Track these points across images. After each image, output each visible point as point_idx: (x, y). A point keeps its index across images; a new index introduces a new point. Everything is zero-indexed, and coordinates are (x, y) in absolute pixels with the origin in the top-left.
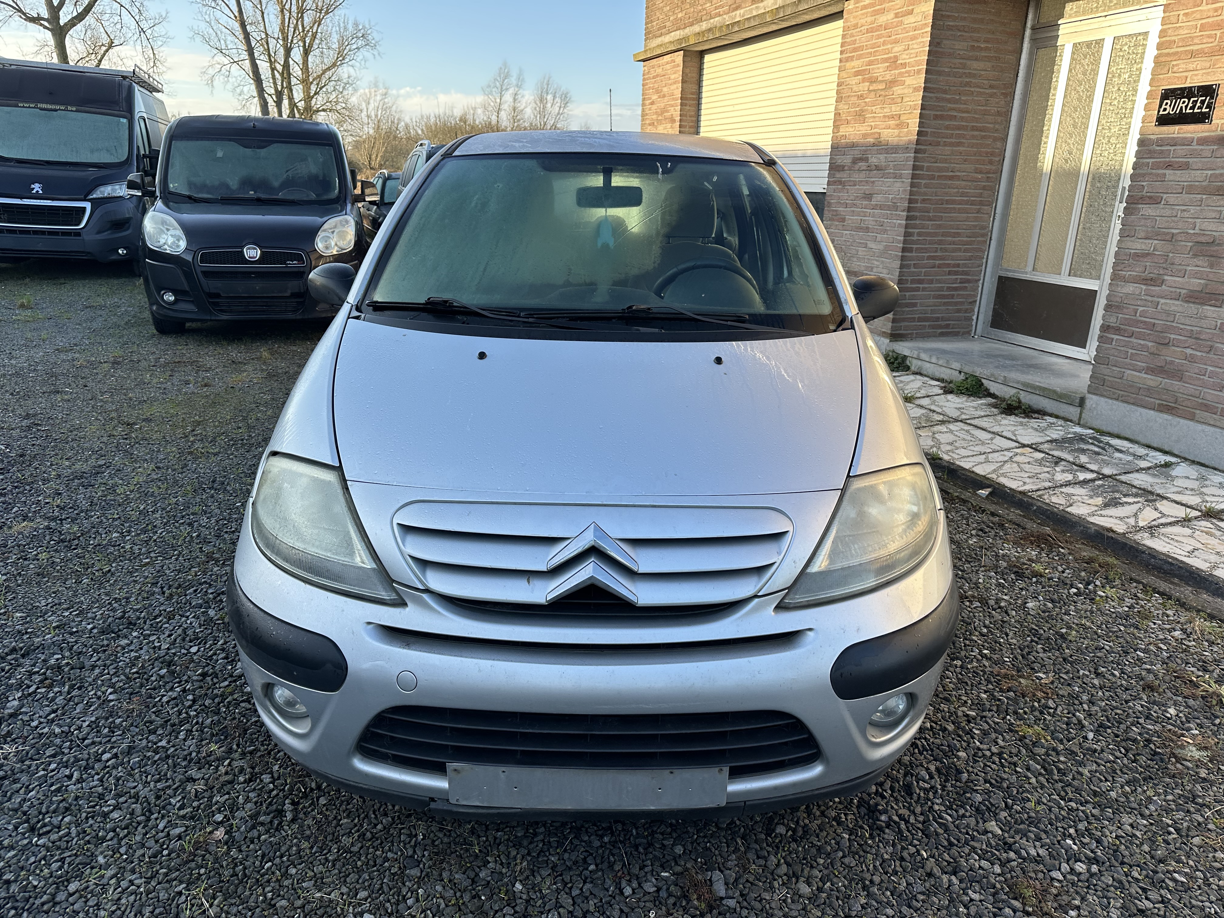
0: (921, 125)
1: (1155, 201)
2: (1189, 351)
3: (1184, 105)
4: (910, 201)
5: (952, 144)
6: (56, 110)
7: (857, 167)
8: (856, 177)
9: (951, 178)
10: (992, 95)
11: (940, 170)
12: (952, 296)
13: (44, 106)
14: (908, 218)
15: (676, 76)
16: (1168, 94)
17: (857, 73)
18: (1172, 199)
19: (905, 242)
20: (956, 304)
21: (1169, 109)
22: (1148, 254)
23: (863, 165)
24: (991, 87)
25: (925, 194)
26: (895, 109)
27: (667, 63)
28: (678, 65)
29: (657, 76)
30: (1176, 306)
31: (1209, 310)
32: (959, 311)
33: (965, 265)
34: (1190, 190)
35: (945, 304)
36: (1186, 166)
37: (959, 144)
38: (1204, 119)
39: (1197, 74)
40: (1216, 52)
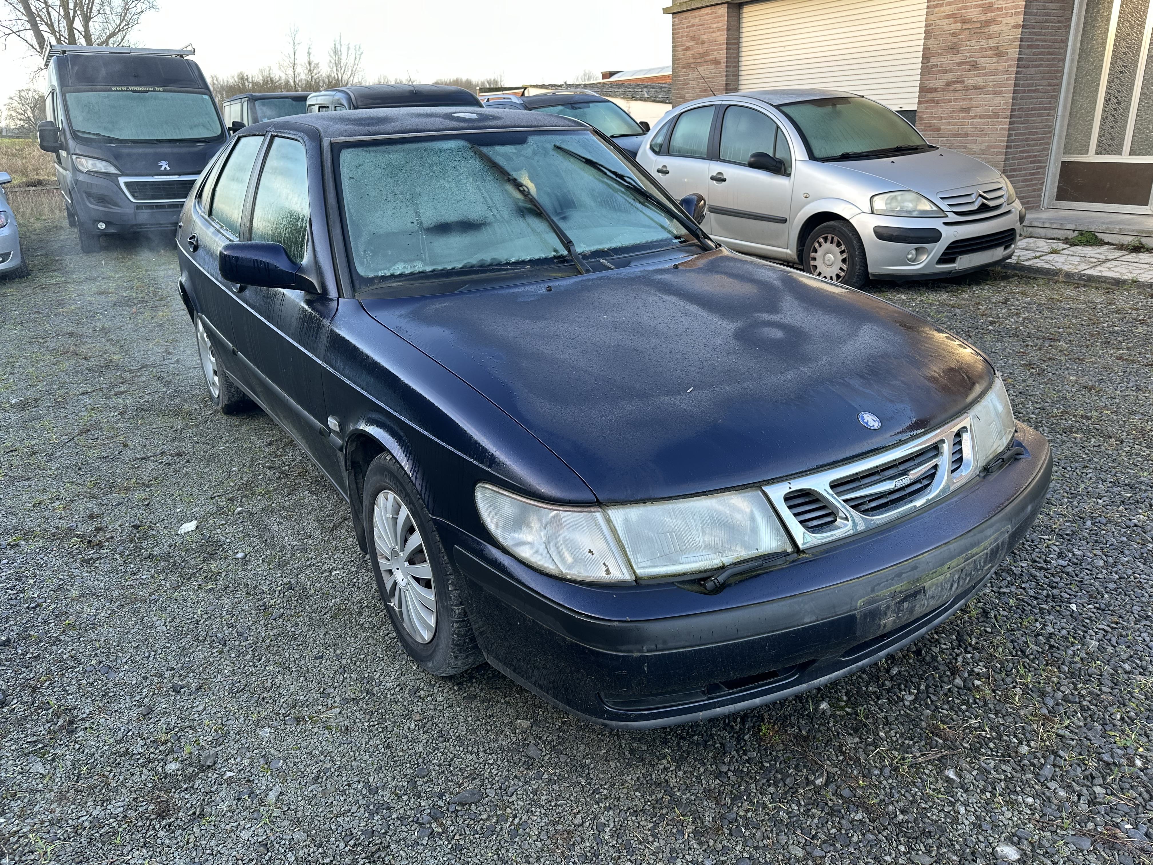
0: (1020, 53)
4: (1012, 110)
5: (1036, 66)
6: (146, 92)
7: (951, 88)
8: (950, 96)
9: (1034, 91)
10: (1059, 28)
11: (1029, 85)
12: (1031, 180)
13: (135, 88)
14: (1011, 123)
15: (720, 25)
17: (947, 17)
19: (1008, 141)
20: (1033, 185)
23: (958, 86)
24: (1059, 22)
25: (1020, 105)
26: (992, 43)
27: (707, 14)
28: (721, 16)
29: (693, 26)
32: (1034, 190)
33: (1039, 156)
35: (1027, 186)
37: (1040, 66)
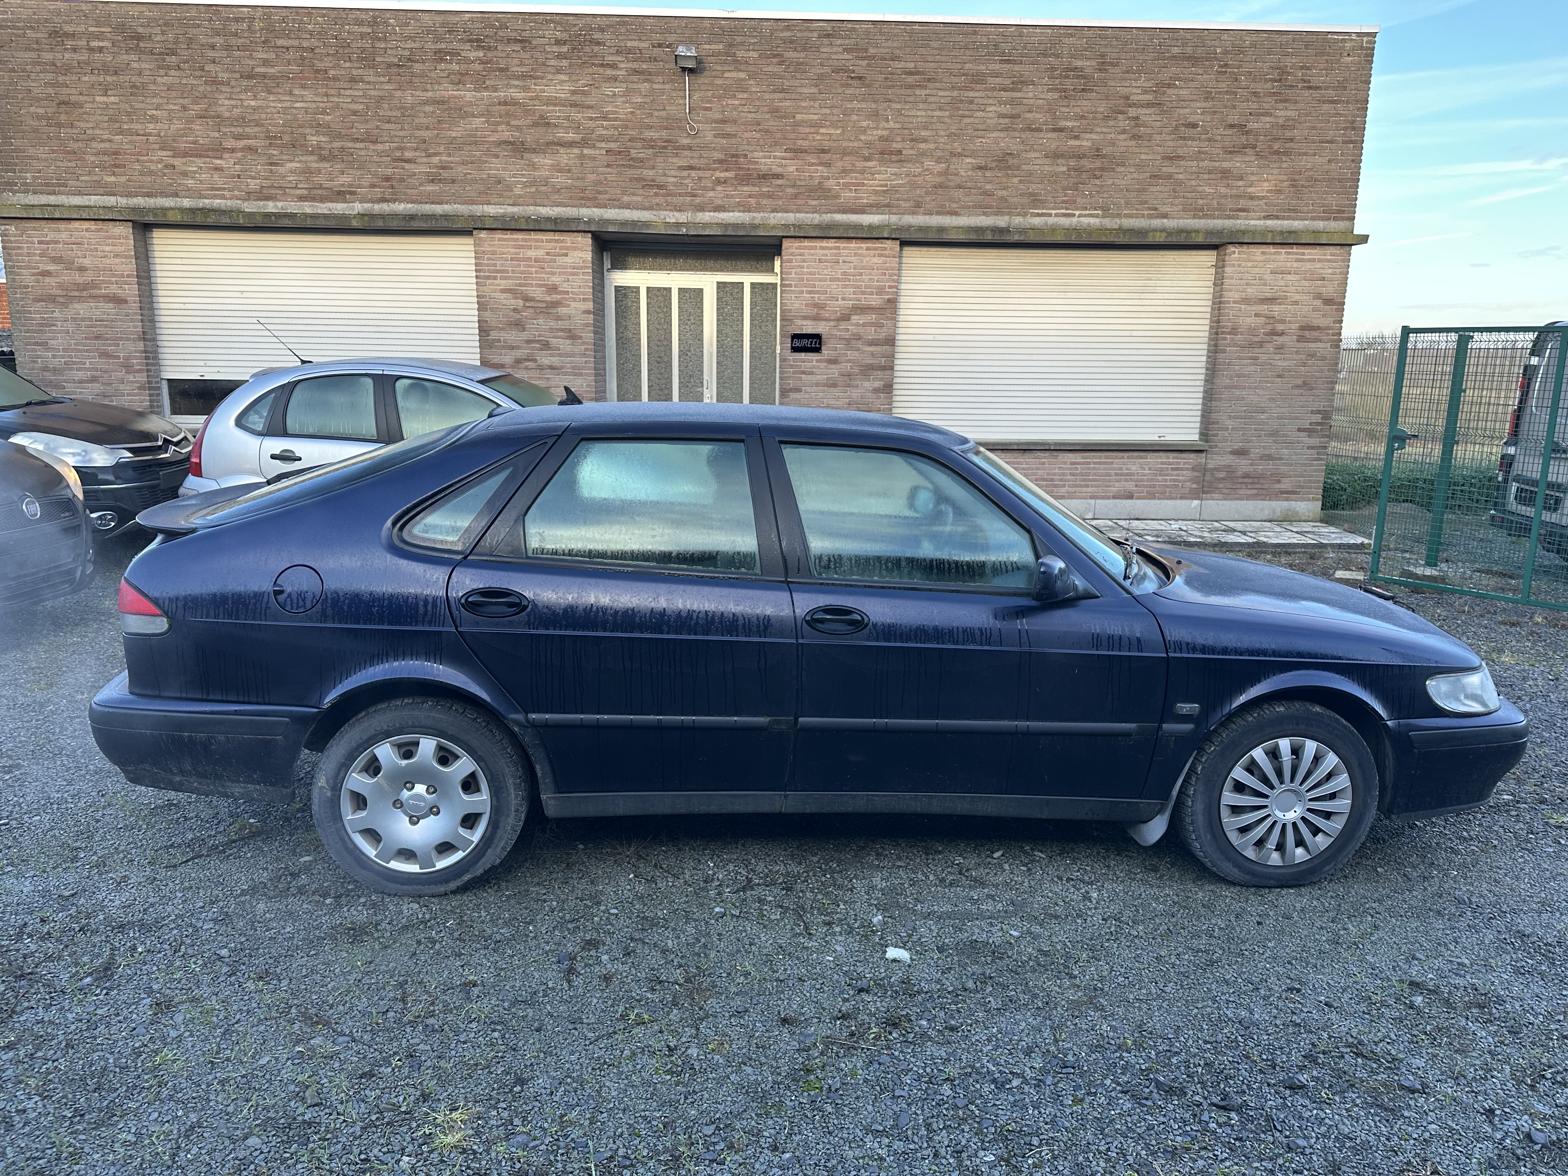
1: (798, 390)
3: (805, 342)
15: (119, 249)
16: (795, 337)
17: (505, 291)
18: (809, 389)
21: (797, 343)
23: (531, 364)
27: (86, 230)
28: (119, 237)
29: (54, 242)
34: (817, 385)
36: (811, 373)
38: (818, 350)
39: (809, 328)
40: (817, 318)
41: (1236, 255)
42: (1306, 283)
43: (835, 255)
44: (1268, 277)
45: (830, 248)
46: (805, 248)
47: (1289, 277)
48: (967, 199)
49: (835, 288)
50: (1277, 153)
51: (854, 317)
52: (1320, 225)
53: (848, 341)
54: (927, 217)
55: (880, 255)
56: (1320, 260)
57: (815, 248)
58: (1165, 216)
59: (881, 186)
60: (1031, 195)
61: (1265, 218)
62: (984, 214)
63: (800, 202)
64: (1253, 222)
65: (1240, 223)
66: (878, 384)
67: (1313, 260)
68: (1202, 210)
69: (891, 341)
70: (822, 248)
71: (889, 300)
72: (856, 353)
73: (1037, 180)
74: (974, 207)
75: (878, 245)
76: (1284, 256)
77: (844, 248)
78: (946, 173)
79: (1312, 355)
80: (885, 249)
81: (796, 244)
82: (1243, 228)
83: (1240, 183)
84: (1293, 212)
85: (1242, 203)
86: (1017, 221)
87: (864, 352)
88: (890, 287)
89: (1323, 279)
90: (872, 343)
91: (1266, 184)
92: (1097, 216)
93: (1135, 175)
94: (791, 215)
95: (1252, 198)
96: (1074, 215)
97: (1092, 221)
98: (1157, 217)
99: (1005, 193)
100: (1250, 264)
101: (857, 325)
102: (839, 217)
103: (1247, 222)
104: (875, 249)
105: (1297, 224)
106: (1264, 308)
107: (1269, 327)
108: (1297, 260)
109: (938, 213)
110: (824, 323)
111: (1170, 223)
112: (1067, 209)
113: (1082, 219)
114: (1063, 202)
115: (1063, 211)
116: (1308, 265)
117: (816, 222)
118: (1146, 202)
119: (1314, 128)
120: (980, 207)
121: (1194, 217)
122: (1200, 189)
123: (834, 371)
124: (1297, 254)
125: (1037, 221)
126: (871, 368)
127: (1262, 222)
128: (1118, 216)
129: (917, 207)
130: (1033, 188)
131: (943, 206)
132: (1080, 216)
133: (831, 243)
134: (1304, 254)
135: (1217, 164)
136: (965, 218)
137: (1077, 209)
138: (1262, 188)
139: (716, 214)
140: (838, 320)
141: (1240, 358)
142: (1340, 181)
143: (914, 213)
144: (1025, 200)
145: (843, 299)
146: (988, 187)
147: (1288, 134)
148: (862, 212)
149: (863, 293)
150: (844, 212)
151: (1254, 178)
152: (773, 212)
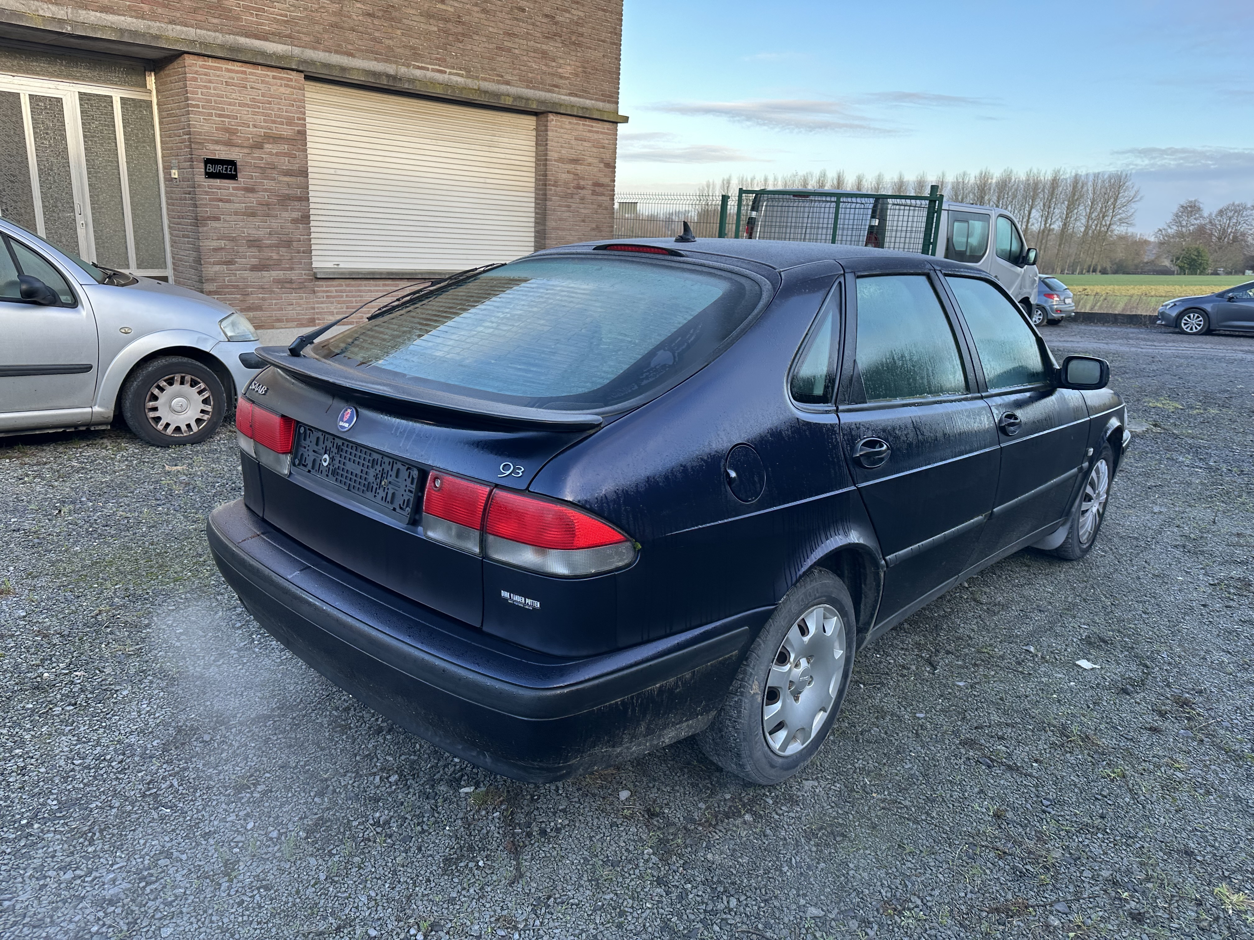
1: (217, 219)
2: (261, 296)
3: (219, 168)
16: (208, 161)
18: (228, 218)
21: (211, 169)
22: (222, 248)
30: (247, 274)
31: (265, 273)
34: (236, 214)
36: (228, 201)
38: (234, 177)
39: (222, 153)
40: (229, 144)
41: (554, 123)
42: (595, 150)
43: (242, 79)
44: (573, 142)
45: (237, 72)
46: (210, 68)
47: (585, 144)
48: (360, 43)
49: (245, 114)
50: (574, 43)
51: (266, 146)
52: (600, 105)
53: (263, 170)
54: (327, 54)
55: (287, 86)
56: (602, 133)
57: (220, 69)
58: (508, 83)
59: (281, 15)
60: (412, 48)
61: (570, 94)
62: (376, 59)
63: (199, 17)
64: (563, 97)
65: (554, 97)
66: (296, 215)
67: (597, 132)
68: (531, 82)
69: (304, 173)
70: (228, 70)
71: (299, 132)
72: (272, 183)
73: (416, 36)
74: (367, 51)
75: (283, 74)
76: (581, 127)
77: (251, 74)
78: (339, 13)
79: (600, 206)
80: (291, 80)
81: (200, 62)
82: (557, 101)
83: (554, 64)
84: (583, 93)
85: (557, 81)
86: (403, 70)
87: (280, 182)
88: (299, 119)
89: (604, 147)
90: (287, 173)
91: (569, 68)
92: (462, 76)
93: (487, 45)
94: (192, 31)
95: (561, 77)
96: (445, 72)
97: (459, 79)
98: (502, 84)
99: (390, 42)
100: (562, 131)
101: (271, 154)
102: (242, 40)
103: (559, 96)
104: (281, 78)
105: (588, 103)
106: (570, 167)
107: (576, 182)
108: (590, 131)
109: (337, 52)
110: (237, 149)
111: (512, 90)
112: (440, 66)
113: (452, 77)
114: (437, 59)
115: (437, 67)
116: (596, 136)
117: (219, 42)
118: (495, 70)
119: (594, 28)
120: (372, 52)
121: (528, 87)
122: (530, 64)
123: (253, 200)
124: (589, 126)
125: (418, 73)
126: (288, 198)
127: (567, 98)
128: (477, 78)
129: (316, 44)
130: (413, 42)
131: (339, 45)
132: (450, 74)
133: (236, 67)
134: (592, 127)
135: (539, 46)
136: (360, 61)
137: (447, 67)
138: (566, 71)
139: (103, 15)
140: (251, 147)
141: (559, 206)
142: (610, 72)
143: (314, 48)
144: (408, 52)
145: (255, 126)
146: (377, 34)
147: (580, 30)
148: (266, 39)
149: (274, 122)
150: (247, 36)
151: (561, 61)
152: (170, 23)
